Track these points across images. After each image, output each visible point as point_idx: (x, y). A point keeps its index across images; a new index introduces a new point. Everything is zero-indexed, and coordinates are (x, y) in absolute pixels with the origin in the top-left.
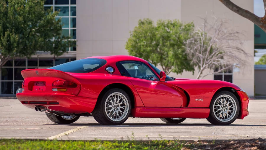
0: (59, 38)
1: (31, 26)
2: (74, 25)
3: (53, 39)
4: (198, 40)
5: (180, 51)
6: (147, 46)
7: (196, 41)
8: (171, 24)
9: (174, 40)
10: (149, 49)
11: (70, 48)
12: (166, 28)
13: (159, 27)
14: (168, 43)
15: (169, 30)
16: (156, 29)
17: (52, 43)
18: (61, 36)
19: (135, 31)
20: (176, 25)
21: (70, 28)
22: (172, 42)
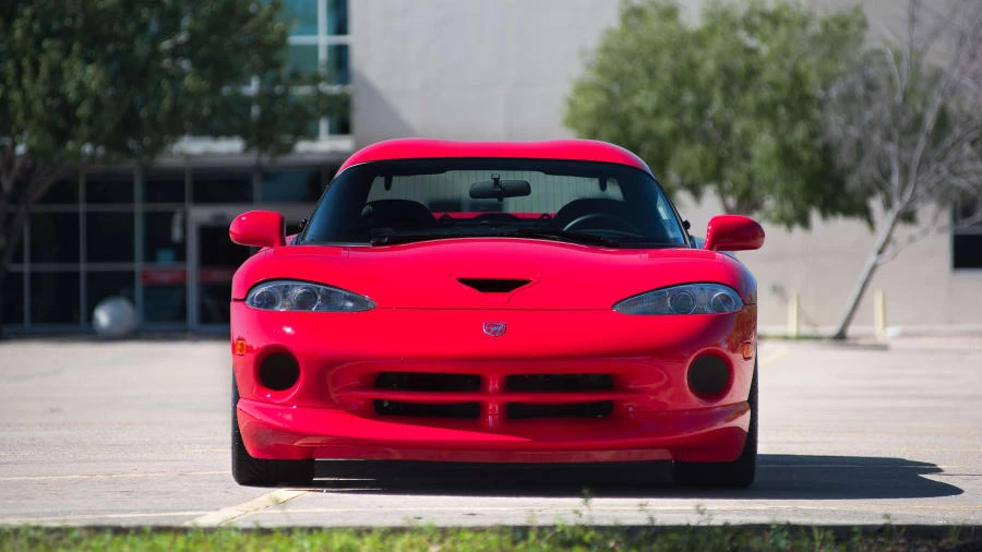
0: (277, 80)
1: (154, 27)
2: (341, 26)
3: (253, 87)
4: (883, 82)
5: (801, 132)
6: (657, 113)
7: (871, 86)
8: (765, 15)
9: (774, 86)
10: (665, 125)
11: (324, 125)
12: (742, 35)
13: (711, 30)
14: (749, 100)
15: (753, 43)
16: (700, 39)
17: (247, 102)
18: (285, 72)
19: (607, 50)
20: (787, 22)
21: (323, 39)
22: (766, 94)
